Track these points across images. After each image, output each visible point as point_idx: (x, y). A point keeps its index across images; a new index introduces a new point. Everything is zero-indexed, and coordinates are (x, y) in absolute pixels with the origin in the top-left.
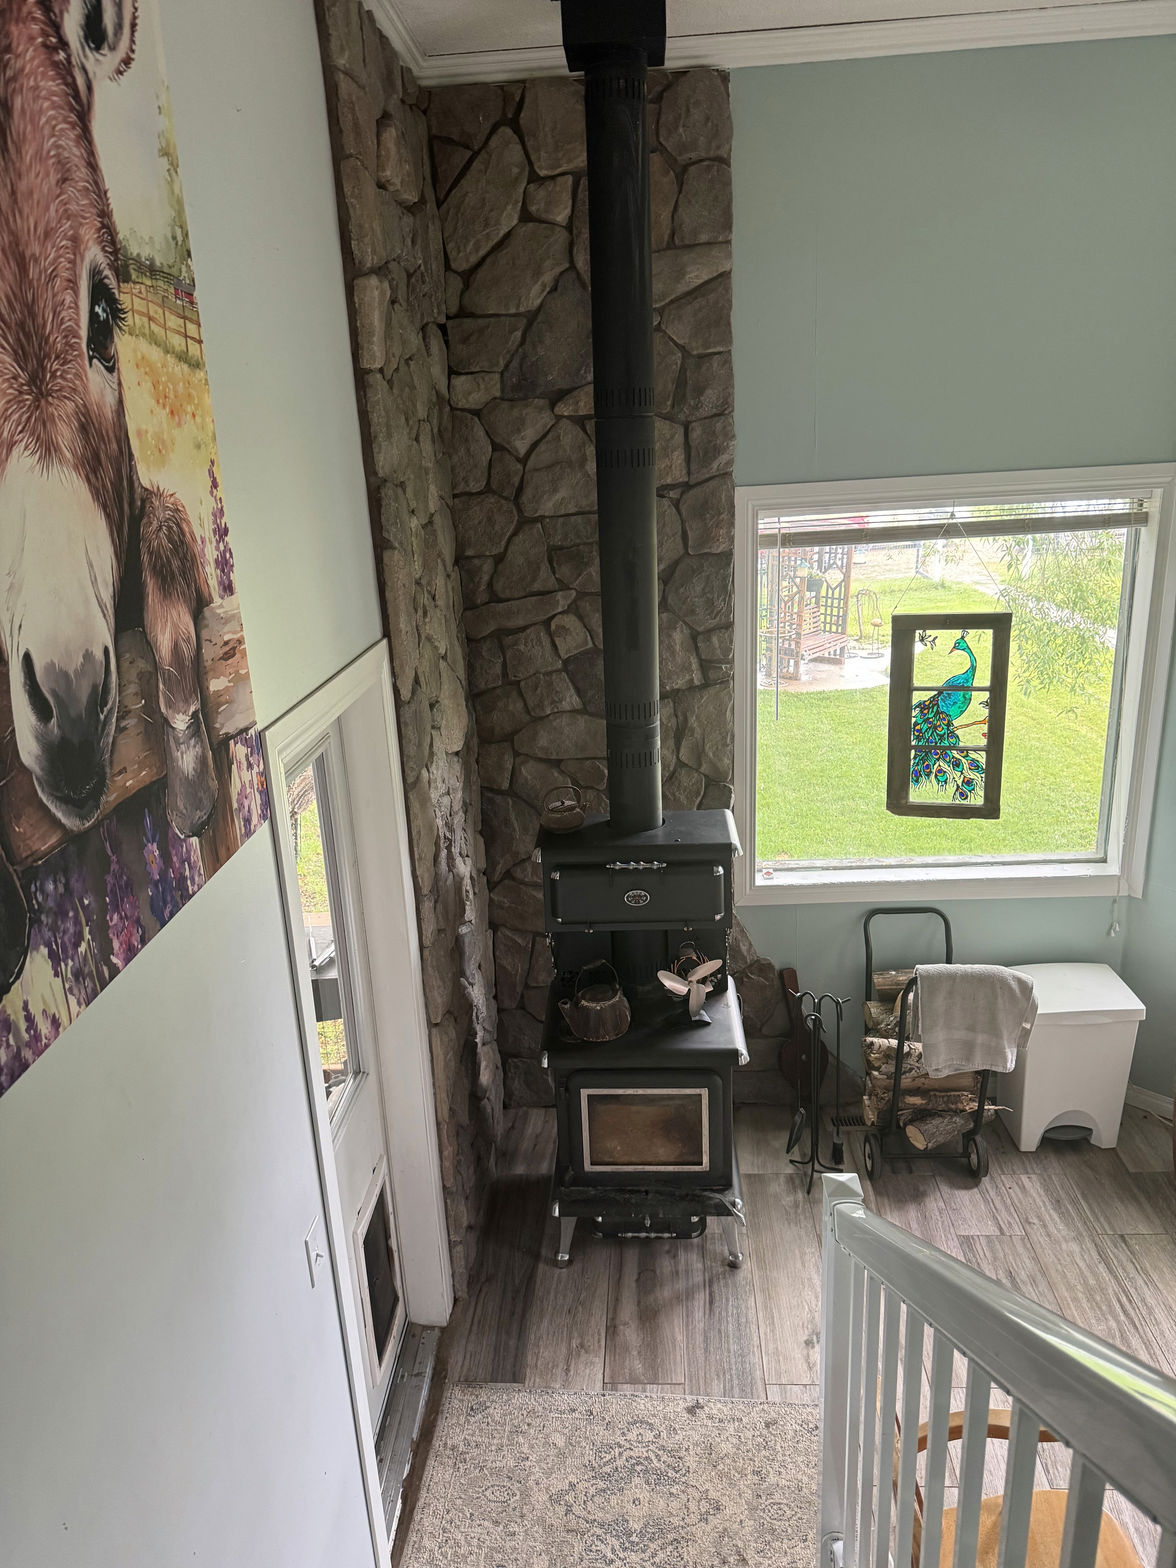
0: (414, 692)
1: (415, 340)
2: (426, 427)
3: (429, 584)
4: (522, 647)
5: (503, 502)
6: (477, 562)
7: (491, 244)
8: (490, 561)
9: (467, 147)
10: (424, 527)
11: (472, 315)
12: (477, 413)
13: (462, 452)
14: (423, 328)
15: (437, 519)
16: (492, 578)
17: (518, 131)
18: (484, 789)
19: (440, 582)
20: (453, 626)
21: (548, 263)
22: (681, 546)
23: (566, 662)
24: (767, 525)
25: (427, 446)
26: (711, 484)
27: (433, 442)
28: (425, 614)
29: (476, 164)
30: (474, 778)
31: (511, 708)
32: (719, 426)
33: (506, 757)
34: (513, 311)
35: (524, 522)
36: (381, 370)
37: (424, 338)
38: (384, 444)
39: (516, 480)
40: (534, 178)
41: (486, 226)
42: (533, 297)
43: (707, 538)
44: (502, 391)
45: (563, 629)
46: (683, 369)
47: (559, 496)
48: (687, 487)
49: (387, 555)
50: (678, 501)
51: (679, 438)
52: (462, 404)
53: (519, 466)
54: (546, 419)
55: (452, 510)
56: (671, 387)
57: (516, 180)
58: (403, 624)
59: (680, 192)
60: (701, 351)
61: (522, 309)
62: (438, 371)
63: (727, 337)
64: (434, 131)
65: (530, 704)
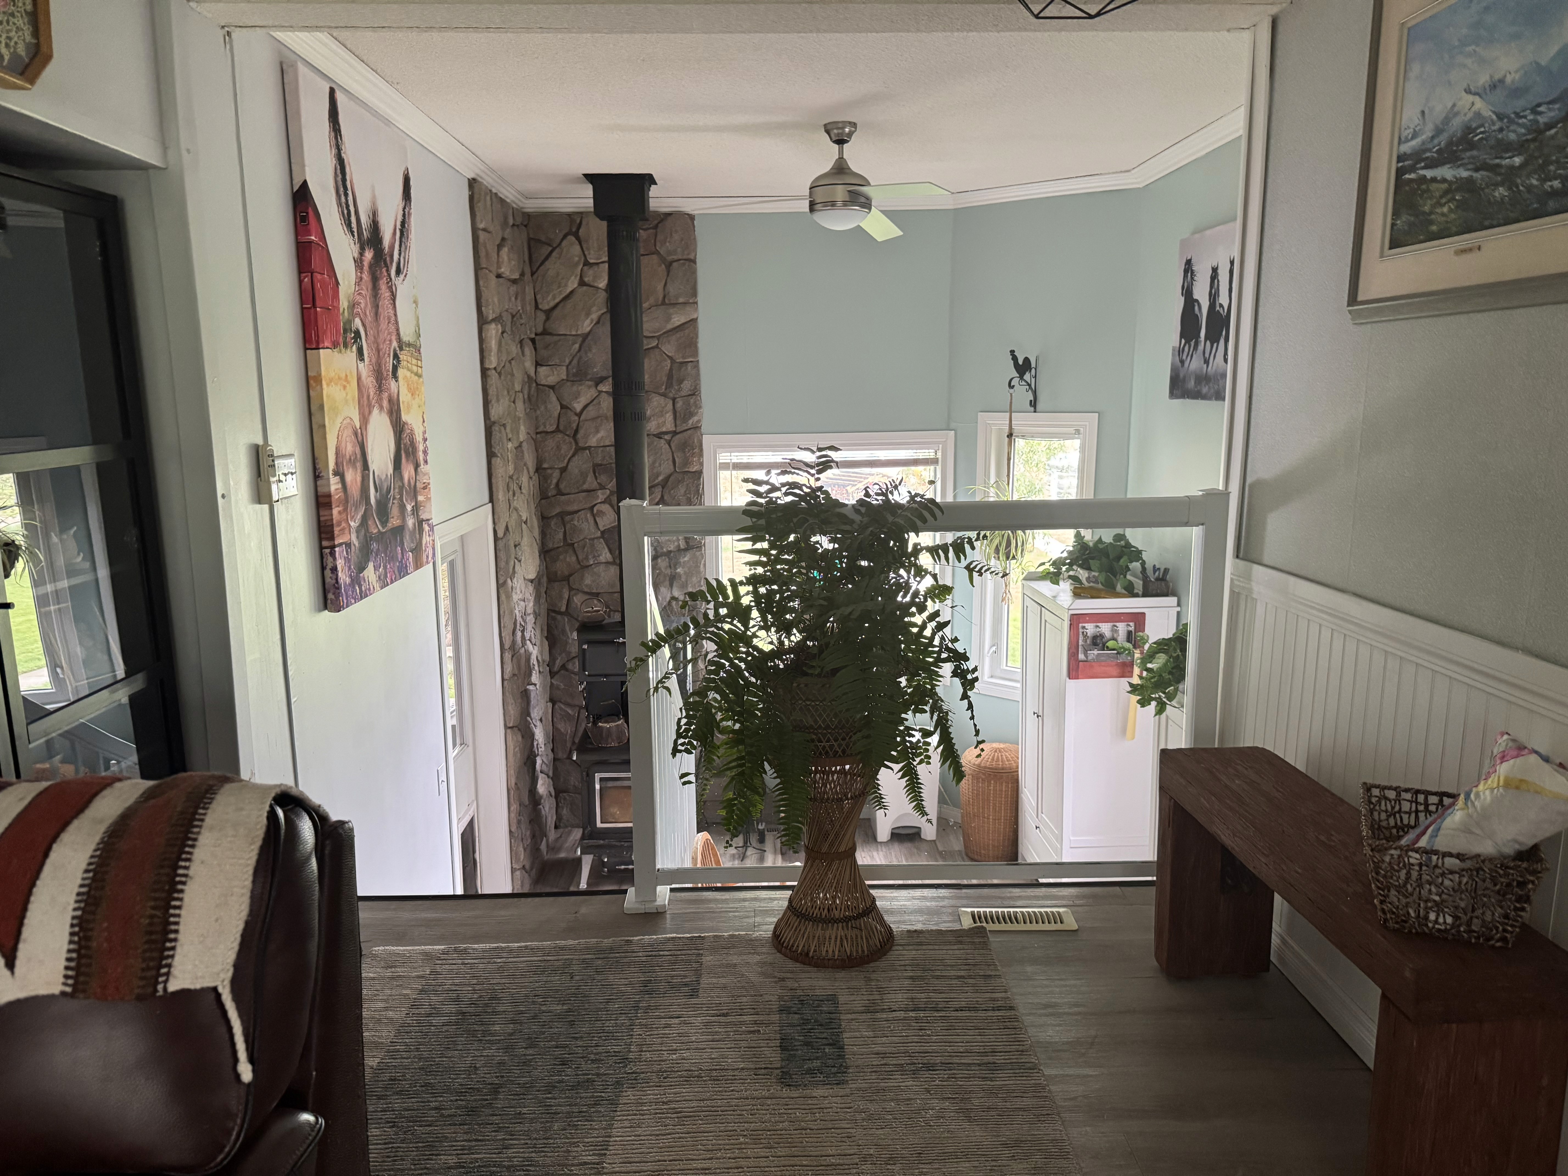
0: (505, 534)
1: (514, 349)
2: (521, 395)
3: (517, 479)
4: (576, 523)
5: (566, 437)
6: (549, 471)
7: (562, 296)
8: (558, 471)
9: (549, 245)
10: (516, 448)
11: (550, 334)
12: (552, 387)
13: (542, 408)
14: (521, 342)
15: (525, 445)
16: (558, 481)
17: (578, 239)
18: (549, 611)
19: (524, 479)
20: (533, 507)
21: (594, 309)
22: (672, 467)
23: (603, 533)
24: (724, 457)
25: (520, 405)
26: (689, 432)
27: (524, 403)
28: (514, 495)
29: (554, 254)
30: (543, 600)
31: (568, 559)
32: (692, 401)
33: (564, 590)
34: (574, 333)
35: (579, 449)
36: (495, 369)
37: (521, 347)
38: (495, 405)
39: (574, 426)
40: (586, 263)
41: (559, 287)
42: (586, 326)
43: (686, 462)
44: (567, 375)
45: (601, 513)
46: (671, 369)
47: (599, 435)
48: (675, 433)
49: (493, 460)
50: (670, 441)
51: (670, 406)
52: (543, 382)
53: (577, 418)
54: (593, 393)
55: (535, 440)
56: (665, 379)
57: (577, 264)
58: (500, 496)
59: (668, 275)
60: (681, 360)
61: (579, 332)
62: (529, 365)
63: (695, 353)
64: (531, 236)
65: (580, 557)
